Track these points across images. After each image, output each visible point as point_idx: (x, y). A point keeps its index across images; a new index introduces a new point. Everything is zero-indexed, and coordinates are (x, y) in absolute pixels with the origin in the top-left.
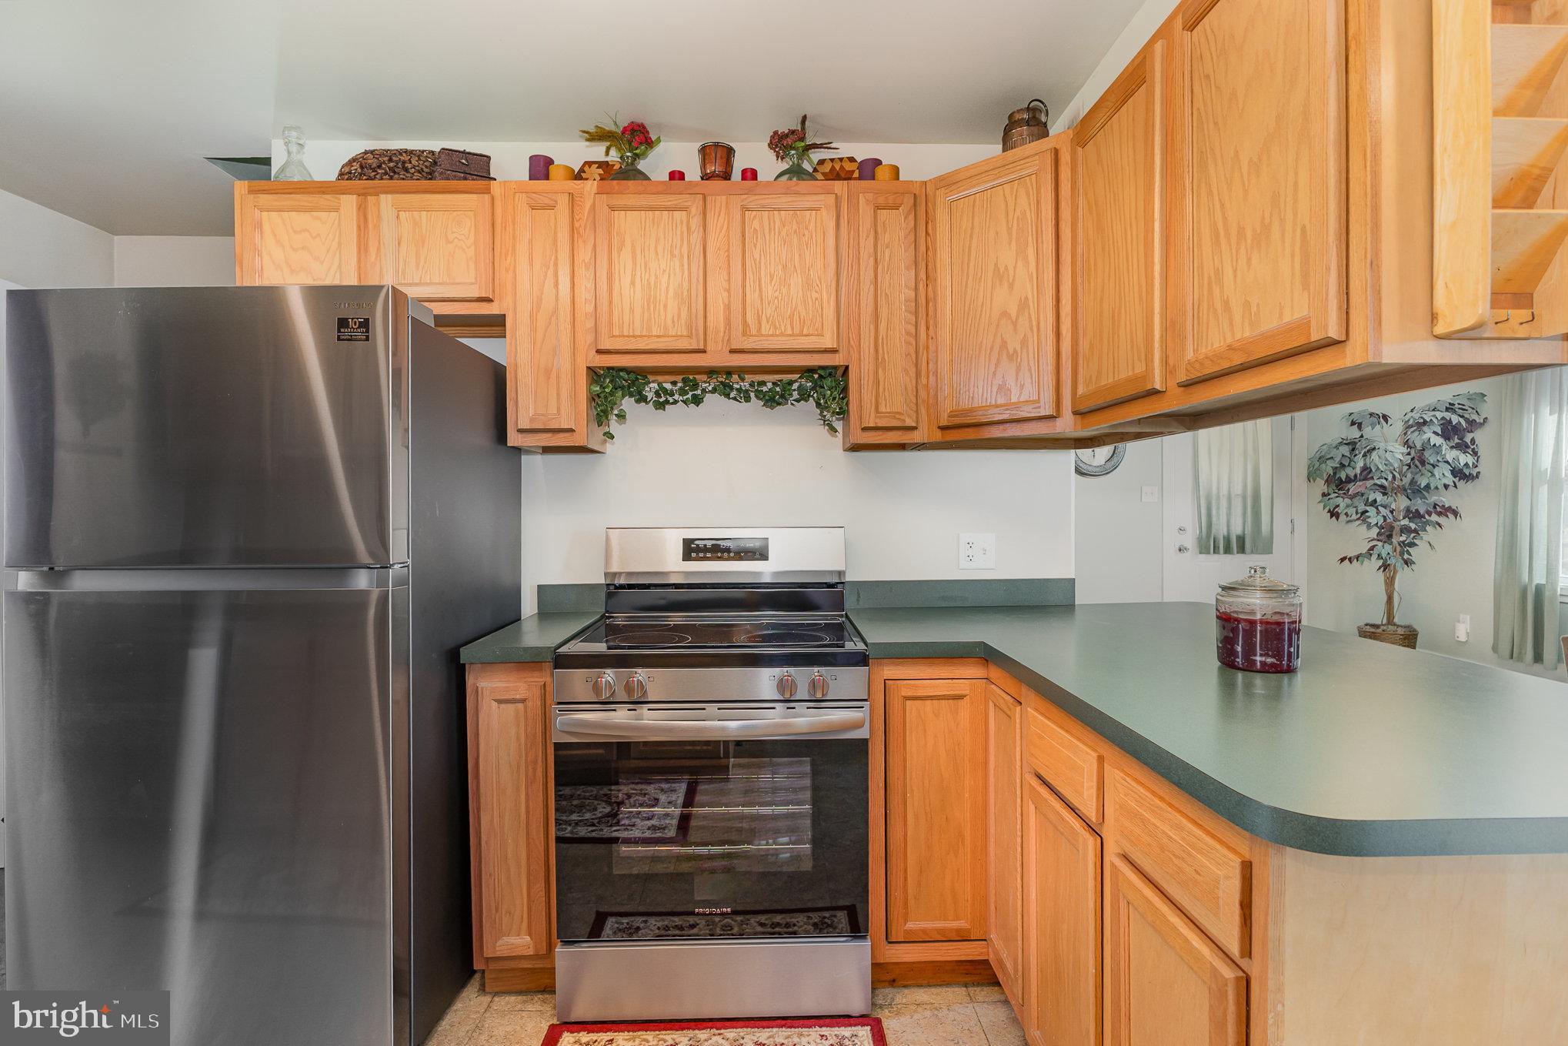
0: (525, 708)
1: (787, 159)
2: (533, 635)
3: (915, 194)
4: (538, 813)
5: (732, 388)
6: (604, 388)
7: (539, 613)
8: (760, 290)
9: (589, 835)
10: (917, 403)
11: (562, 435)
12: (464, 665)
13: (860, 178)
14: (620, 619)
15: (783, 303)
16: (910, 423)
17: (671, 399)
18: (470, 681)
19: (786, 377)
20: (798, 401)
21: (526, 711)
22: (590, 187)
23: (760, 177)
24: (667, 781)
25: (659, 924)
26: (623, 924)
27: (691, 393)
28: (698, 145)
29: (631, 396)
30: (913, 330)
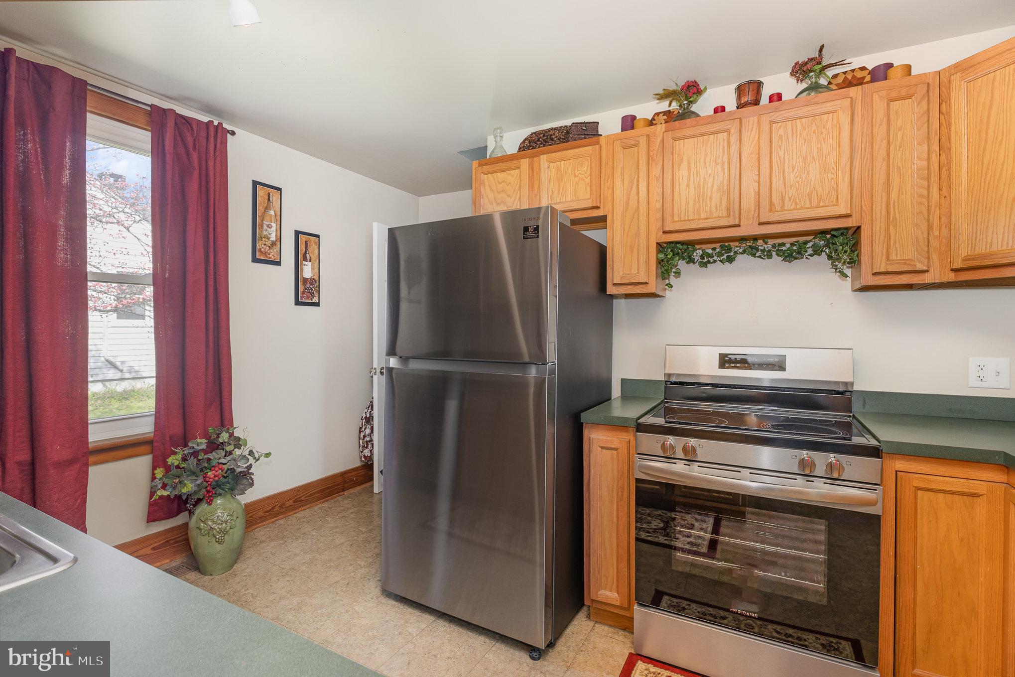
0: (618, 453)
1: (807, 80)
2: (619, 409)
3: (928, 83)
4: (624, 520)
5: (757, 250)
6: (667, 255)
7: (621, 396)
8: (784, 178)
9: (646, 538)
10: (928, 252)
11: (640, 286)
12: (582, 423)
13: (872, 81)
14: (674, 404)
15: (802, 185)
16: (920, 267)
17: (711, 260)
18: (586, 432)
19: (802, 239)
20: (811, 255)
21: (618, 456)
22: (660, 128)
23: (783, 99)
24: (700, 514)
25: (699, 610)
26: (673, 602)
27: (726, 255)
28: (735, 85)
29: (684, 259)
30: (925, 193)
